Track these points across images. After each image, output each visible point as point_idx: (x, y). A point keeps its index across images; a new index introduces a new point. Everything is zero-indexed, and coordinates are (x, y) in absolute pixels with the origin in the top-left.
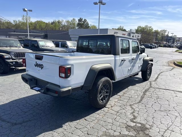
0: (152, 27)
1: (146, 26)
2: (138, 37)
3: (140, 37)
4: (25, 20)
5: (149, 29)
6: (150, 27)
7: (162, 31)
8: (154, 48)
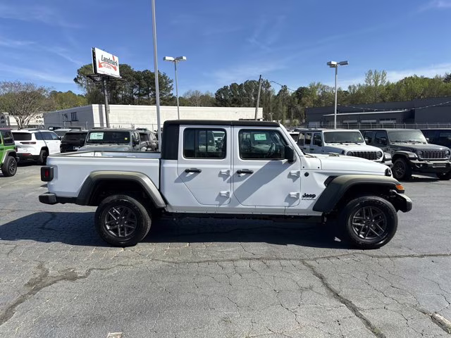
4: (372, 81)
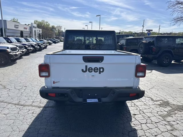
0: (49, 23)
1: (43, 21)
2: (40, 32)
3: (41, 32)
5: (46, 24)
6: (47, 22)
7: (57, 27)
8: (57, 43)
